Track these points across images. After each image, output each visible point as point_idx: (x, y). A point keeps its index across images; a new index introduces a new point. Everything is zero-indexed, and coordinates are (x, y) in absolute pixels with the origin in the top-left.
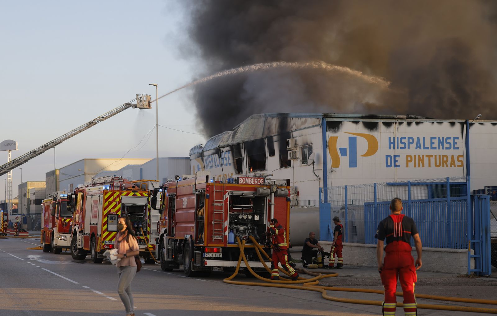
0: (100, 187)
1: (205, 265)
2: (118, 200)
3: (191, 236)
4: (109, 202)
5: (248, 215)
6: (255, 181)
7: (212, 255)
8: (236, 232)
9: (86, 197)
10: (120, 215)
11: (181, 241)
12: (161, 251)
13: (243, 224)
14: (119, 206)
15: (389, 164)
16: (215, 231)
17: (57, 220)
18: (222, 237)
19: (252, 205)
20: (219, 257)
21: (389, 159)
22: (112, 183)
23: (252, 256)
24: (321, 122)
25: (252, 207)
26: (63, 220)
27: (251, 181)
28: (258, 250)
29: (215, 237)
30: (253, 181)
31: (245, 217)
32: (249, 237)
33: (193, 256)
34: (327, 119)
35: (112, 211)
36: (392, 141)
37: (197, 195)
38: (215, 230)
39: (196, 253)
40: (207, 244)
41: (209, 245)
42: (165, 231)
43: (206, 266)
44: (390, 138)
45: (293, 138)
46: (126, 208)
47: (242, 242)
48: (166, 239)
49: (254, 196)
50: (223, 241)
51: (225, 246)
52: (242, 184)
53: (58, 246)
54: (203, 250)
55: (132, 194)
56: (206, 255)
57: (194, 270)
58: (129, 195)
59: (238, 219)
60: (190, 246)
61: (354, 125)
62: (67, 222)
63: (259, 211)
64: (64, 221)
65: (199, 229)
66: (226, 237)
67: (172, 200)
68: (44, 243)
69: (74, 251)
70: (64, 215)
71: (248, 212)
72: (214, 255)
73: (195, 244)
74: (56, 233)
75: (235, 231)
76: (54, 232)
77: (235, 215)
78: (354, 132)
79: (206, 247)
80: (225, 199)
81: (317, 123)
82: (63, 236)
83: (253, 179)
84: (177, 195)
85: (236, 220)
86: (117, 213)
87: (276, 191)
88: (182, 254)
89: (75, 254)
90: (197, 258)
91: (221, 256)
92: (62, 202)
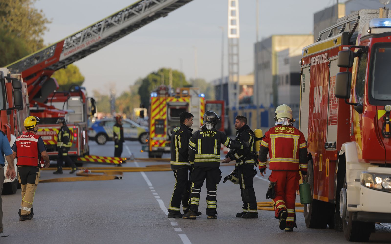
17: (357, 115)
26: (381, 114)
53: (362, 212)
64: (384, 117)
70: (383, 97)
74: (354, 163)
76: (347, 160)
82: (382, 176)
92: (375, 46)
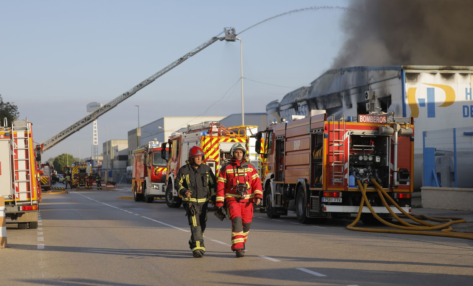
0: (197, 133)
1: (324, 211)
2: (216, 146)
3: (306, 180)
4: (207, 149)
5: (368, 156)
6: (377, 119)
7: (331, 200)
8: (356, 175)
9: (182, 145)
10: (218, 161)
11: (292, 185)
12: (267, 196)
13: (363, 167)
14: (218, 152)
15: (466, 114)
16: (335, 174)
17: (149, 169)
18: (342, 180)
19: (373, 146)
20: (339, 202)
21: (466, 109)
22: (210, 130)
23: (374, 201)
24: (400, 73)
25: (373, 147)
27: (372, 119)
28: (381, 194)
29: (335, 180)
30: (374, 119)
31: (366, 159)
32: (372, 180)
33: (309, 200)
34: (406, 70)
35: (210, 157)
36: (469, 92)
37: (312, 135)
38: (335, 172)
39: (312, 198)
40: (327, 188)
41: (329, 189)
42: (272, 176)
43: (326, 211)
44: (466, 89)
45: (371, 90)
46: (224, 154)
47: (363, 186)
48: (273, 184)
49: (376, 135)
50: (344, 184)
51: (346, 191)
52: (363, 122)
53: (150, 195)
54: (321, 194)
55: (230, 140)
56: (325, 200)
57: (309, 217)
58: (228, 141)
59: (359, 161)
60: (305, 190)
61: (432, 77)
62: (160, 171)
63: (380, 152)
65: (315, 172)
66: (346, 180)
67: (279, 143)
68: (135, 193)
69: (169, 199)
70: (156, 165)
71: (369, 153)
72: (333, 200)
73: (311, 189)
74: (148, 182)
75: (354, 173)
77: (356, 156)
78: (432, 83)
79: (325, 191)
80: (344, 139)
81: (396, 75)
82: (156, 185)
83: (374, 117)
84: (286, 137)
85: (356, 162)
86: (215, 160)
87: (399, 130)
88: (294, 200)
89: (171, 202)
90: (313, 203)
91: (341, 201)
92: (153, 151)
